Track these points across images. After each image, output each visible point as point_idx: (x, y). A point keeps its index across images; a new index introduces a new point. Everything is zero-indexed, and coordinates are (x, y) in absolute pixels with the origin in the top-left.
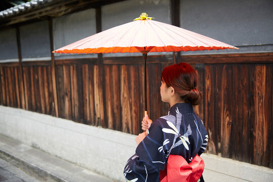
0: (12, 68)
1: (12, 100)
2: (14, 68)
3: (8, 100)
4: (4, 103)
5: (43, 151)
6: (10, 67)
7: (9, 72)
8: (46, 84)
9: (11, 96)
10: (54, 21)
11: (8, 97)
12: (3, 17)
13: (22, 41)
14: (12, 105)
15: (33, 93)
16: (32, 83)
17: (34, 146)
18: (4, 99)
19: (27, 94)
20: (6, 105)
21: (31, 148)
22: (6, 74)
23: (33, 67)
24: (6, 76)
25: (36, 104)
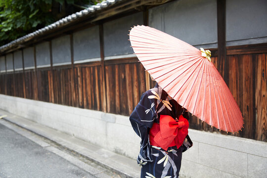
0: (92, 68)
1: (90, 102)
2: (94, 68)
3: (85, 102)
4: (81, 105)
5: (130, 157)
6: (90, 67)
7: (88, 72)
8: (135, 83)
9: (89, 98)
10: (151, 11)
11: (85, 99)
12: (71, 20)
13: (105, 38)
14: (90, 106)
15: (117, 93)
16: (117, 83)
17: (117, 152)
18: (80, 101)
19: (110, 95)
20: (82, 107)
21: (114, 154)
22: (84, 74)
23: (119, 65)
24: (84, 77)
25: (121, 106)
